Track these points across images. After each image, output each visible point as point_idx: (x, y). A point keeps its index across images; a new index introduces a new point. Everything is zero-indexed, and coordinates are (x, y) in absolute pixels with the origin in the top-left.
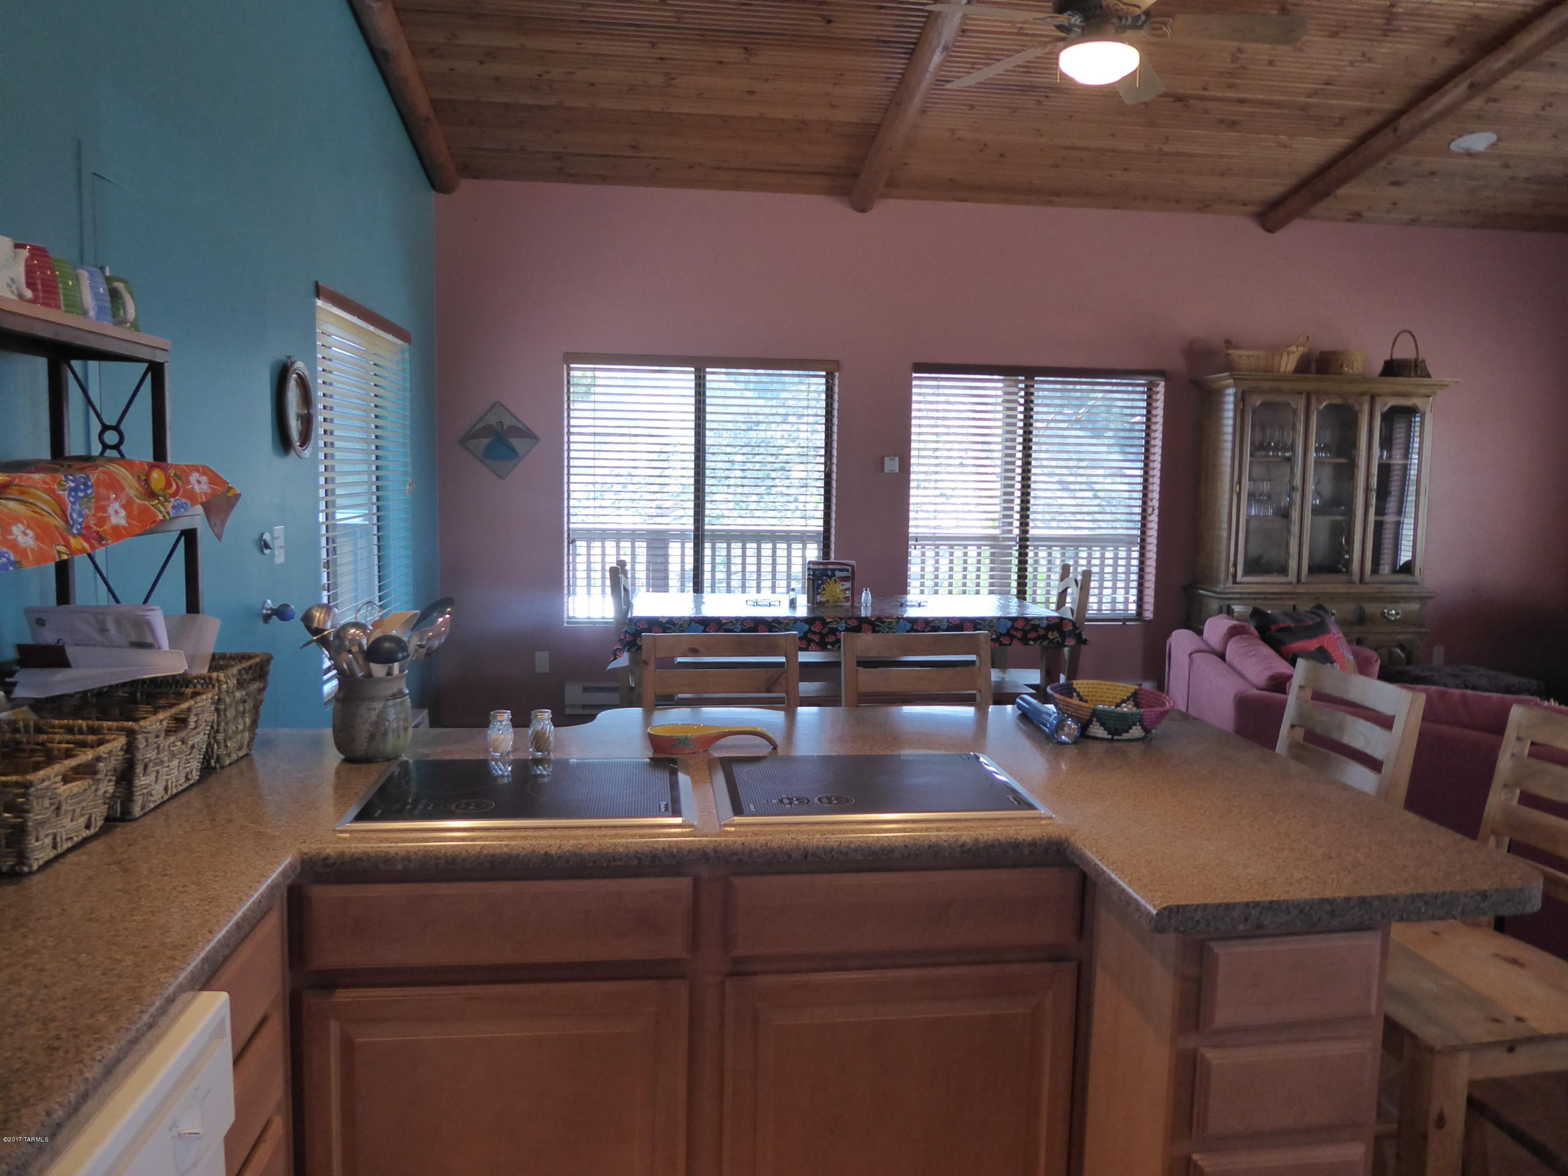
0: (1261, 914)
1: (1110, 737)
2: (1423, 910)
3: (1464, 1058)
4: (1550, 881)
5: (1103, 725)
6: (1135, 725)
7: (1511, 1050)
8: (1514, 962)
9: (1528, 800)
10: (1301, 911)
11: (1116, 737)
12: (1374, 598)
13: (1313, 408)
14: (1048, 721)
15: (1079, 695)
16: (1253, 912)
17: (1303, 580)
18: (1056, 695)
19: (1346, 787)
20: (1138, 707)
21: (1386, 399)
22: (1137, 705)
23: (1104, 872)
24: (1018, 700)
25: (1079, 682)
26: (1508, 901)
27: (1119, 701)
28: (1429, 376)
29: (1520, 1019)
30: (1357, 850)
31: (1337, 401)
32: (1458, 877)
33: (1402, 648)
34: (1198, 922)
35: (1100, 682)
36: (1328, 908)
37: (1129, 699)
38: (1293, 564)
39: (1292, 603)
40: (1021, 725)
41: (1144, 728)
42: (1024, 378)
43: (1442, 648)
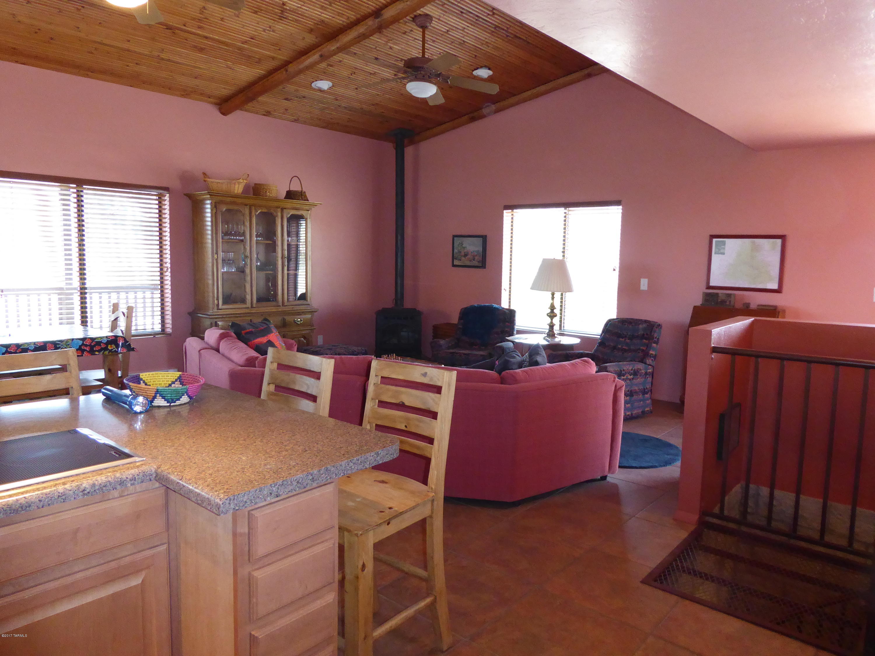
0: (278, 488)
1: (169, 404)
2: (353, 467)
3: (371, 533)
4: (402, 442)
5: (163, 398)
6: (184, 395)
7: (388, 524)
8: (383, 482)
9: (382, 404)
10: (298, 482)
11: (172, 404)
12: (289, 314)
13: (253, 213)
14: (127, 400)
15: (144, 382)
16: (274, 489)
17: (254, 306)
18: (131, 384)
19: (304, 412)
20: (183, 385)
21: (289, 210)
22: (182, 384)
23: (184, 486)
24: (103, 390)
25: (144, 374)
26: (387, 454)
27: (170, 383)
28: (308, 201)
29: (390, 508)
30: (317, 444)
31: (265, 210)
32: (365, 447)
33: (305, 338)
34: (246, 502)
35: (157, 373)
36: (311, 477)
37: (176, 380)
38: (248, 297)
39: (249, 318)
40: (108, 406)
41: (189, 396)
42: (75, 186)
43: (322, 336)
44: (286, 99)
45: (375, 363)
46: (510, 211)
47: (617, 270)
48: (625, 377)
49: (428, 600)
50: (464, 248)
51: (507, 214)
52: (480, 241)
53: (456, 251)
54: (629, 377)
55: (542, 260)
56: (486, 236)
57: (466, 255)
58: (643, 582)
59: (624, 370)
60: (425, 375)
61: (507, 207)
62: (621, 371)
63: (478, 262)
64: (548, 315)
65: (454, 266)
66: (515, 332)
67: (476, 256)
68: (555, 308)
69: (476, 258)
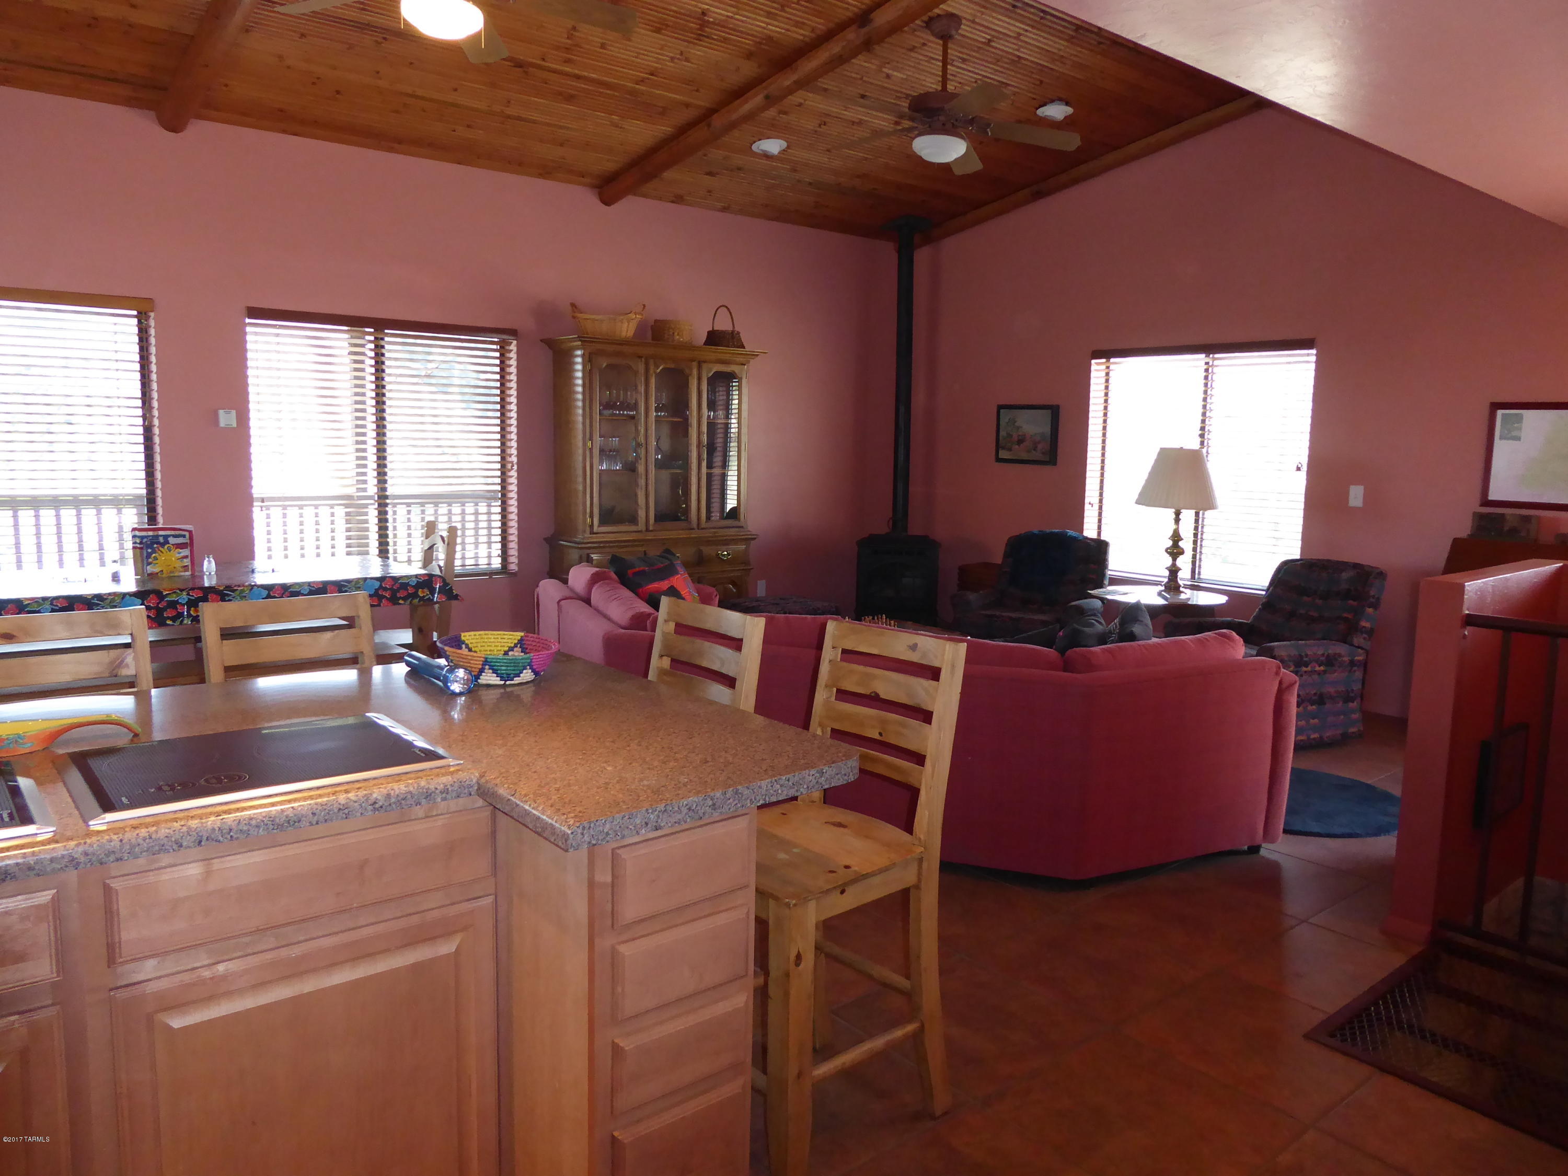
0: (658, 817)
1: (502, 682)
2: (780, 791)
3: (812, 905)
4: (864, 757)
5: (495, 671)
6: (525, 669)
7: (843, 892)
8: (840, 825)
9: (843, 695)
10: (689, 809)
11: (508, 683)
12: (709, 542)
13: (651, 371)
14: (441, 674)
15: (467, 646)
16: (652, 816)
17: (651, 528)
18: (446, 648)
19: (711, 703)
20: (526, 653)
21: (711, 365)
22: (524, 651)
23: (517, 805)
24: (406, 658)
25: (467, 634)
26: (837, 774)
27: (506, 649)
28: (744, 348)
29: (847, 867)
30: (726, 752)
31: (671, 365)
32: (802, 761)
33: (734, 584)
34: (607, 834)
35: (487, 632)
36: (710, 803)
37: (516, 646)
38: (642, 513)
39: (641, 549)
40: (413, 682)
41: (534, 671)
42: (372, 330)
43: (764, 582)
44: (710, 174)
45: (831, 626)
46: (1104, 360)
47: (1305, 468)
48: (1309, 669)
49: (910, 1028)
50: (1018, 428)
51: (1097, 368)
52: (1046, 415)
53: (1003, 433)
54: (1317, 668)
55: (1158, 450)
56: (1058, 407)
57: (1020, 441)
58: (1308, 1036)
59: (1307, 655)
60: (914, 647)
61: (1098, 354)
62: (1301, 656)
63: (1043, 453)
64: (1166, 551)
65: (999, 460)
66: (1106, 582)
67: (1039, 442)
68: (1182, 539)
69: (1040, 447)
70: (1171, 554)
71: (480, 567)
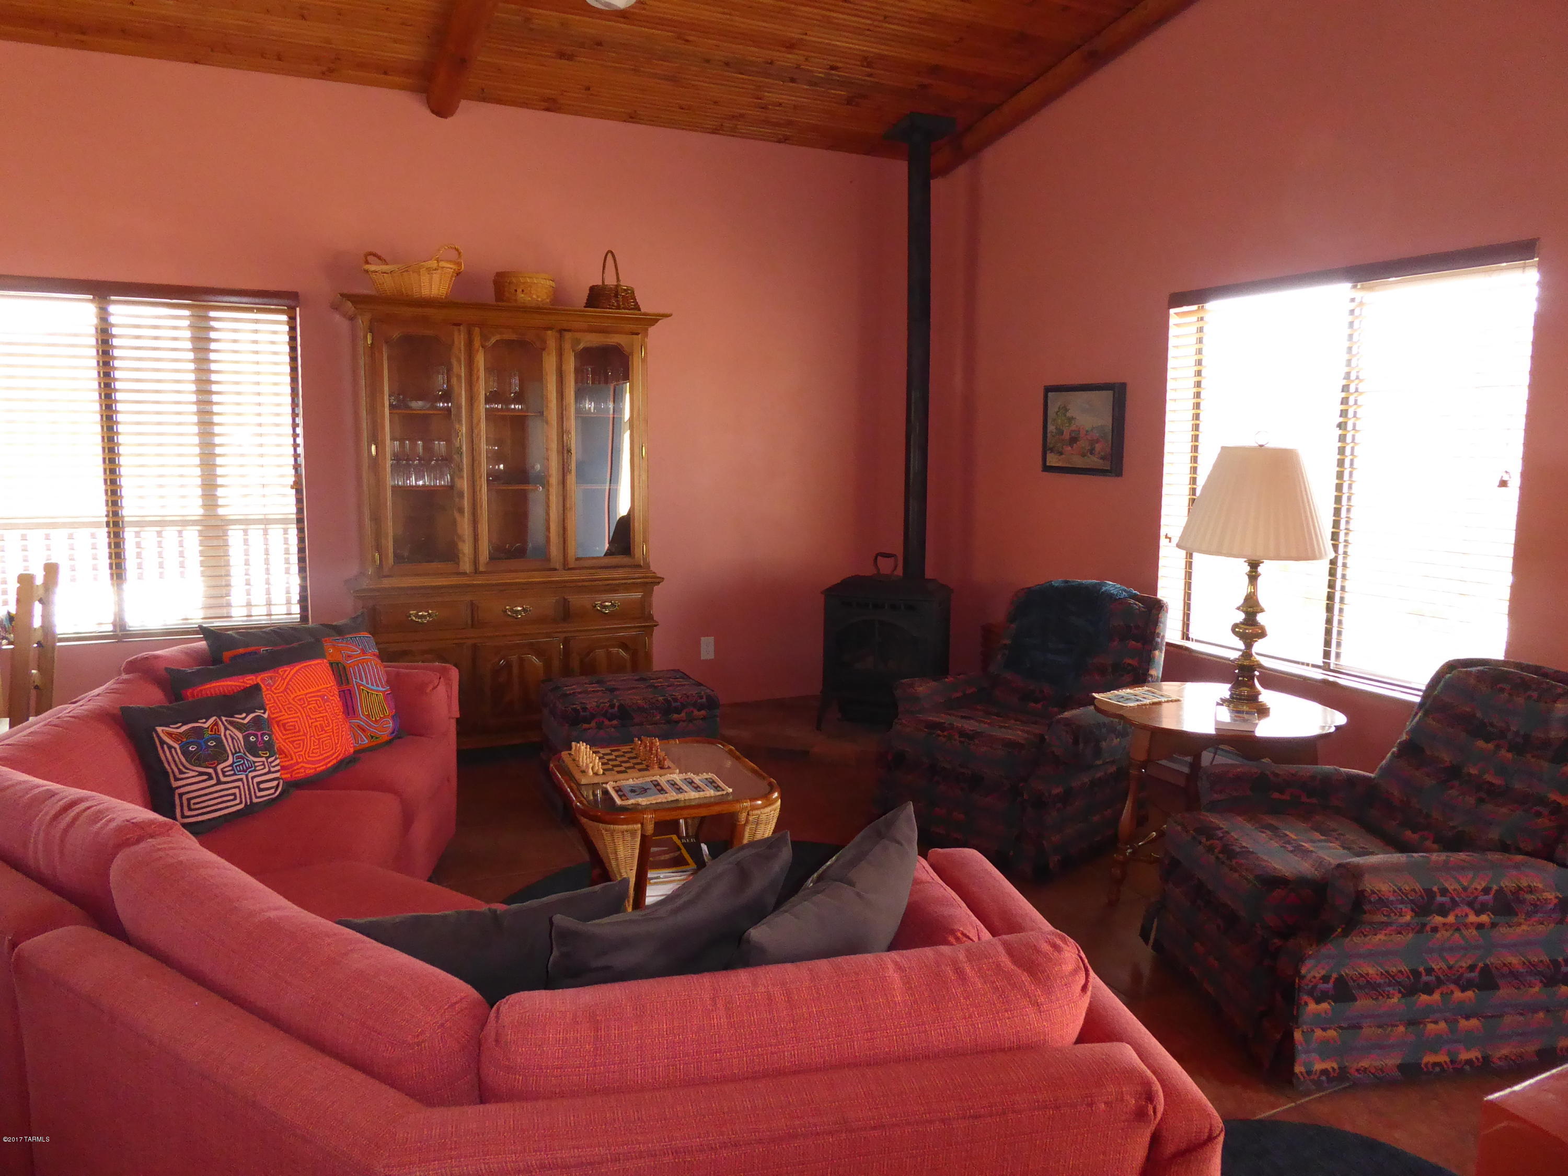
12: (580, 588)
13: (477, 343)
17: (481, 569)
21: (578, 335)
28: (640, 310)
31: (509, 336)
33: (624, 646)
38: (466, 548)
39: (468, 598)
42: (91, 297)
43: (711, 639)
44: (562, 55)
46: (1195, 307)
47: (1515, 482)
48: (1451, 919)
50: (1071, 419)
51: (1176, 317)
52: (1103, 400)
53: (1051, 428)
54: (1472, 918)
55: (1218, 450)
56: (1123, 385)
57: (1073, 440)
59: (1444, 892)
61: (1179, 299)
62: (1430, 893)
63: (1103, 458)
64: (1233, 631)
65: (1047, 468)
67: (1098, 441)
68: (1262, 611)
69: (1098, 447)
70: (1242, 636)
71: (273, 617)
